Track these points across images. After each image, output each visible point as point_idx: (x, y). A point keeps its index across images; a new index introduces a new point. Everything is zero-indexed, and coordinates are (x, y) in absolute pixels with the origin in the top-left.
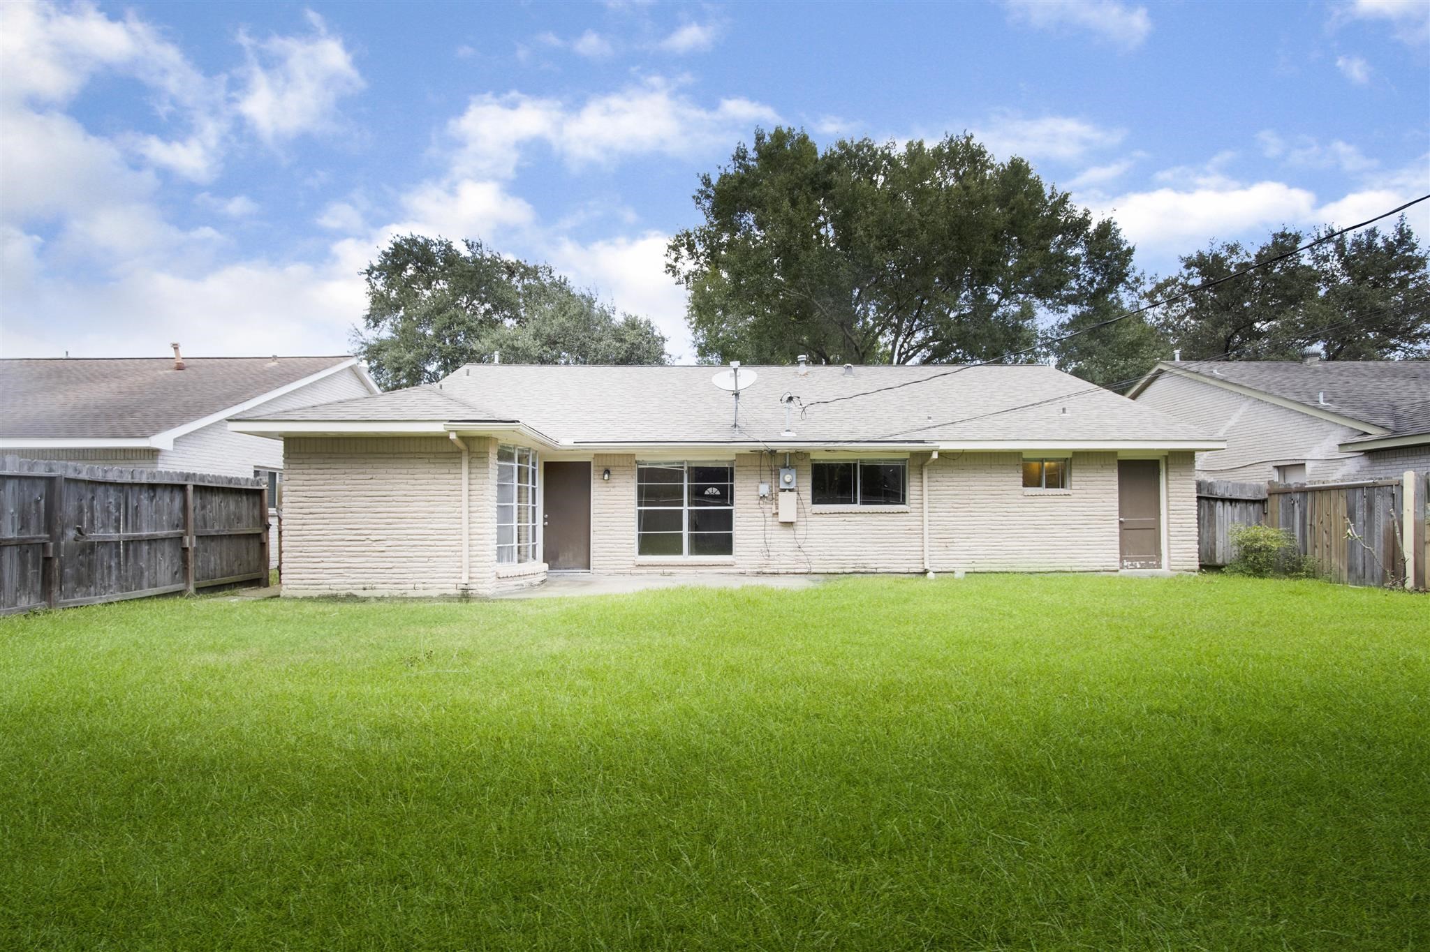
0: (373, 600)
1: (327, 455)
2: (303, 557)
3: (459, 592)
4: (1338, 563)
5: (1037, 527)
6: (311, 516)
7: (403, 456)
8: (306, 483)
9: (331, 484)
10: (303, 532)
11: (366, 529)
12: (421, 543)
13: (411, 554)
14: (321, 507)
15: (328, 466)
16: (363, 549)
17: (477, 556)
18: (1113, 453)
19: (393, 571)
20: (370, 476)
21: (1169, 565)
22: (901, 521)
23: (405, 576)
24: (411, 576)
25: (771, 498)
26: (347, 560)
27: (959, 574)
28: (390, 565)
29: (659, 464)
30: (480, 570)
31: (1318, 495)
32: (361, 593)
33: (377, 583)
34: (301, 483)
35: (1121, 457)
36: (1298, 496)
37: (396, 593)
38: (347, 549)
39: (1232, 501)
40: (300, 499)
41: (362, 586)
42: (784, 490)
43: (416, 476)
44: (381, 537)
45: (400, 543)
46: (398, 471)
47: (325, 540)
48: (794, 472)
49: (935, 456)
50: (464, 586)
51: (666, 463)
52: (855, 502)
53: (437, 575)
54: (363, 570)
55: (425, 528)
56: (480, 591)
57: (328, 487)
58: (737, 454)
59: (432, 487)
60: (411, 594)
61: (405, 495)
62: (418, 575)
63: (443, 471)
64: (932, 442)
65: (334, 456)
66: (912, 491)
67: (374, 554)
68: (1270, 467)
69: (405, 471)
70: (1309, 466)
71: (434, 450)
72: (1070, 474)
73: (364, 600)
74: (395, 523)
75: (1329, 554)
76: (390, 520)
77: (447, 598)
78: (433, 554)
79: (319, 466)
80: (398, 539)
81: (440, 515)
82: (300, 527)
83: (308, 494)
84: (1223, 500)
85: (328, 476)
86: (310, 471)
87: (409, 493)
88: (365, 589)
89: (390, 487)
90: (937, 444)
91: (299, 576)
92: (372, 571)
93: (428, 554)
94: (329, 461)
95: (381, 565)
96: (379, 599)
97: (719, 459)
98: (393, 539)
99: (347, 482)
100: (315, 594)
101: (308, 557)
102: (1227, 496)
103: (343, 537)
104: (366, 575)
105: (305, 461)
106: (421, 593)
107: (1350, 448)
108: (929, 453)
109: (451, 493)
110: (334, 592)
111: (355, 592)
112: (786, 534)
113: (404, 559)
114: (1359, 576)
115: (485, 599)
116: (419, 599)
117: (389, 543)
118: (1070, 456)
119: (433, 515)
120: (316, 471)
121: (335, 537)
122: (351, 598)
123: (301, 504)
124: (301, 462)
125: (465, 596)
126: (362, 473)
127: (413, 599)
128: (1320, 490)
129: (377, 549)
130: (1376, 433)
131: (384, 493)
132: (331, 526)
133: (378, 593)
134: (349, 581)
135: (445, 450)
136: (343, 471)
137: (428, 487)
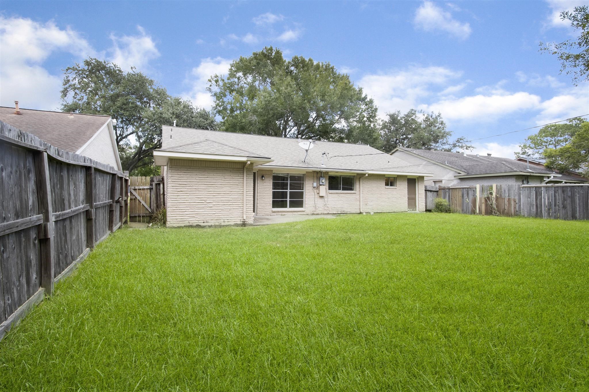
0: (207, 227)
1: (189, 167)
2: (177, 209)
3: (242, 223)
4: (459, 209)
5: (388, 198)
6: (181, 192)
7: (220, 169)
8: (179, 178)
9: (190, 179)
10: (177, 199)
11: (205, 198)
12: (227, 203)
13: (223, 208)
14: (185, 188)
15: (189, 172)
16: (203, 206)
17: (248, 208)
18: (406, 176)
19: (215, 215)
20: (207, 176)
21: (419, 210)
22: (353, 196)
23: (220, 217)
24: (223, 217)
25: (318, 188)
26: (196, 210)
27: (372, 213)
28: (214, 213)
29: (279, 174)
30: (249, 214)
31: (453, 190)
32: (202, 224)
33: (209, 220)
34: (177, 178)
35: (408, 177)
36: (447, 190)
37: (217, 224)
38: (196, 206)
39: (431, 191)
40: (176, 185)
41: (203, 221)
42: (321, 185)
43: (225, 177)
44: (211, 201)
45: (218, 203)
46: (219, 175)
47: (187, 203)
48: (324, 178)
49: (367, 175)
50: (243, 220)
51: (282, 174)
52: (340, 190)
53: (233, 216)
54: (203, 215)
55: (229, 198)
56: (249, 222)
57: (189, 180)
58: (306, 172)
59: (232, 182)
60: (223, 224)
61: (221, 185)
62: (226, 216)
63: (236, 175)
64: (365, 170)
65: (191, 168)
66: (357, 186)
67: (207, 208)
68: (432, 181)
69: (221, 175)
70: (443, 182)
71: (233, 167)
72: (396, 182)
73: (204, 227)
74: (217, 196)
75: (456, 206)
76: (215, 194)
77: (237, 225)
78: (232, 208)
79: (185, 171)
80: (218, 202)
81: (234, 193)
82: (176, 197)
83: (180, 183)
84: (429, 191)
85: (189, 176)
86: (181, 173)
87: (222, 184)
88: (204, 222)
89: (215, 181)
90: (367, 171)
91: (175, 218)
92: (207, 215)
93: (229, 208)
94: (190, 169)
95: (210, 212)
96: (210, 227)
97: (300, 173)
98: (215, 202)
99: (197, 178)
100: (183, 225)
101: (180, 210)
102: (430, 190)
103: (195, 201)
104: (204, 217)
105: (179, 169)
106: (226, 223)
107: (457, 177)
108: (365, 174)
109: (239, 184)
110: (191, 224)
111: (200, 224)
112: (321, 201)
113: (220, 210)
114: (464, 212)
115: (251, 225)
116: (226, 226)
117: (214, 204)
118: (396, 176)
119: (232, 193)
120: (184, 174)
121: (192, 201)
122: (198, 226)
123: (177, 187)
124: (177, 169)
125: (244, 224)
126: (204, 175)
127: (224, 226)
128: (454, 189)
129: (209, 206)
130: (463, 174)
131: (213, 183)
132: (190, 197)
133: (210, 224)
134: (197, 219)
135: (237, 167)
136: (195, 174)
137: (230, 182)
